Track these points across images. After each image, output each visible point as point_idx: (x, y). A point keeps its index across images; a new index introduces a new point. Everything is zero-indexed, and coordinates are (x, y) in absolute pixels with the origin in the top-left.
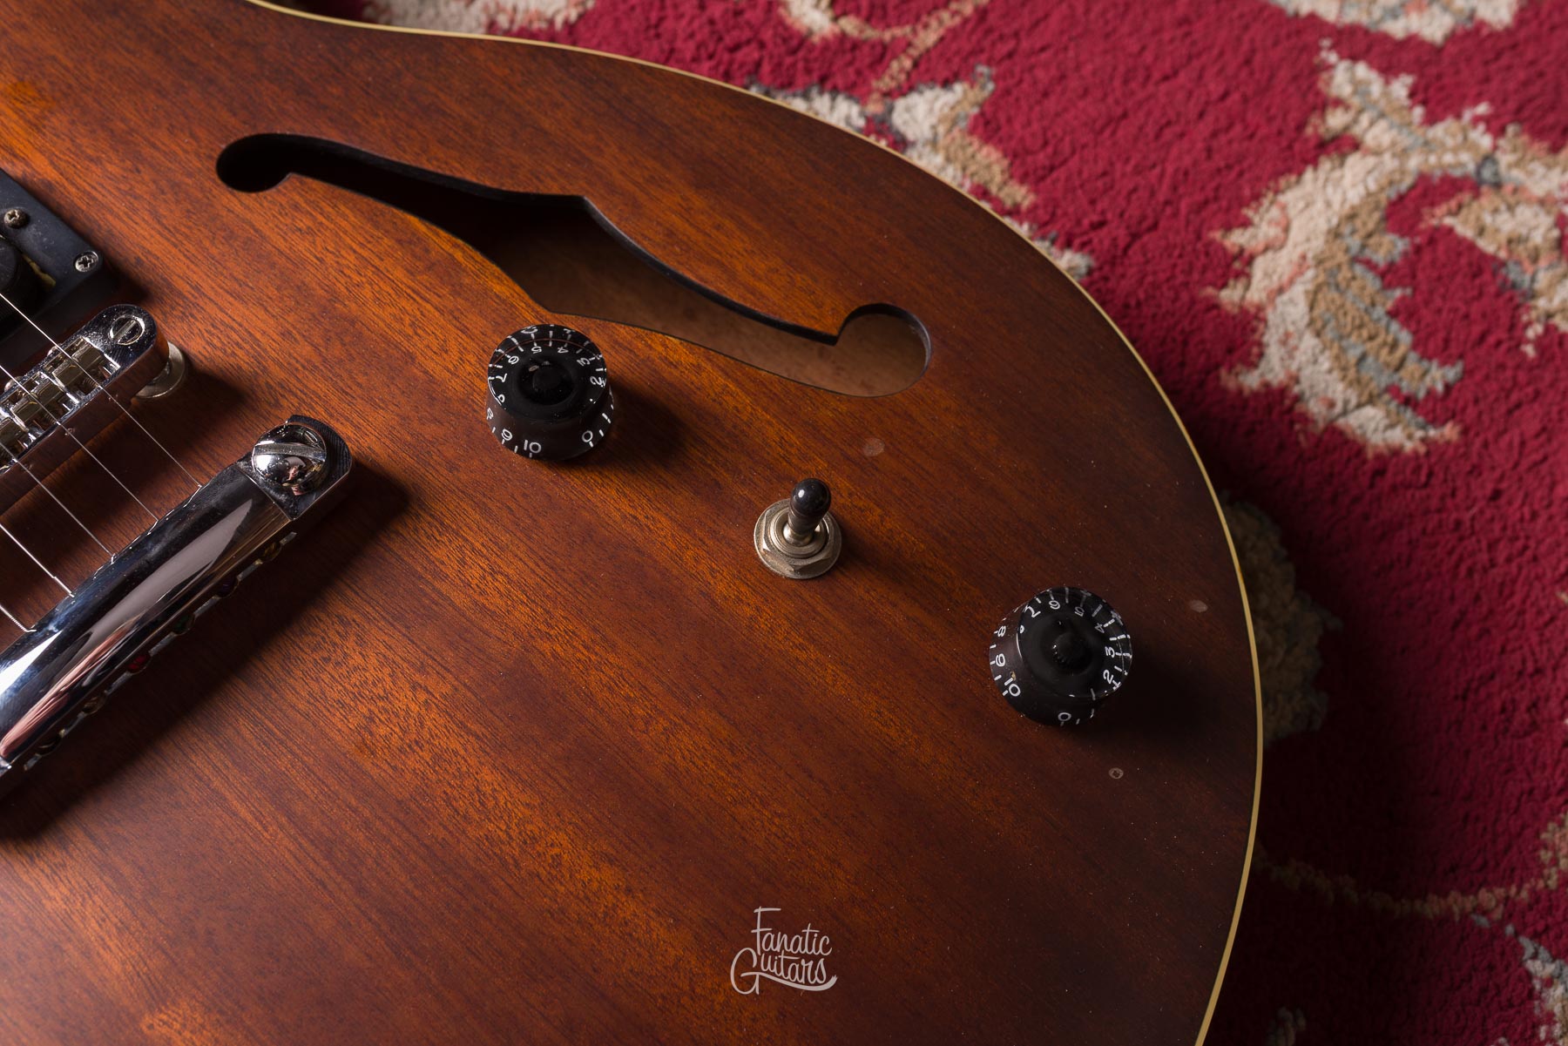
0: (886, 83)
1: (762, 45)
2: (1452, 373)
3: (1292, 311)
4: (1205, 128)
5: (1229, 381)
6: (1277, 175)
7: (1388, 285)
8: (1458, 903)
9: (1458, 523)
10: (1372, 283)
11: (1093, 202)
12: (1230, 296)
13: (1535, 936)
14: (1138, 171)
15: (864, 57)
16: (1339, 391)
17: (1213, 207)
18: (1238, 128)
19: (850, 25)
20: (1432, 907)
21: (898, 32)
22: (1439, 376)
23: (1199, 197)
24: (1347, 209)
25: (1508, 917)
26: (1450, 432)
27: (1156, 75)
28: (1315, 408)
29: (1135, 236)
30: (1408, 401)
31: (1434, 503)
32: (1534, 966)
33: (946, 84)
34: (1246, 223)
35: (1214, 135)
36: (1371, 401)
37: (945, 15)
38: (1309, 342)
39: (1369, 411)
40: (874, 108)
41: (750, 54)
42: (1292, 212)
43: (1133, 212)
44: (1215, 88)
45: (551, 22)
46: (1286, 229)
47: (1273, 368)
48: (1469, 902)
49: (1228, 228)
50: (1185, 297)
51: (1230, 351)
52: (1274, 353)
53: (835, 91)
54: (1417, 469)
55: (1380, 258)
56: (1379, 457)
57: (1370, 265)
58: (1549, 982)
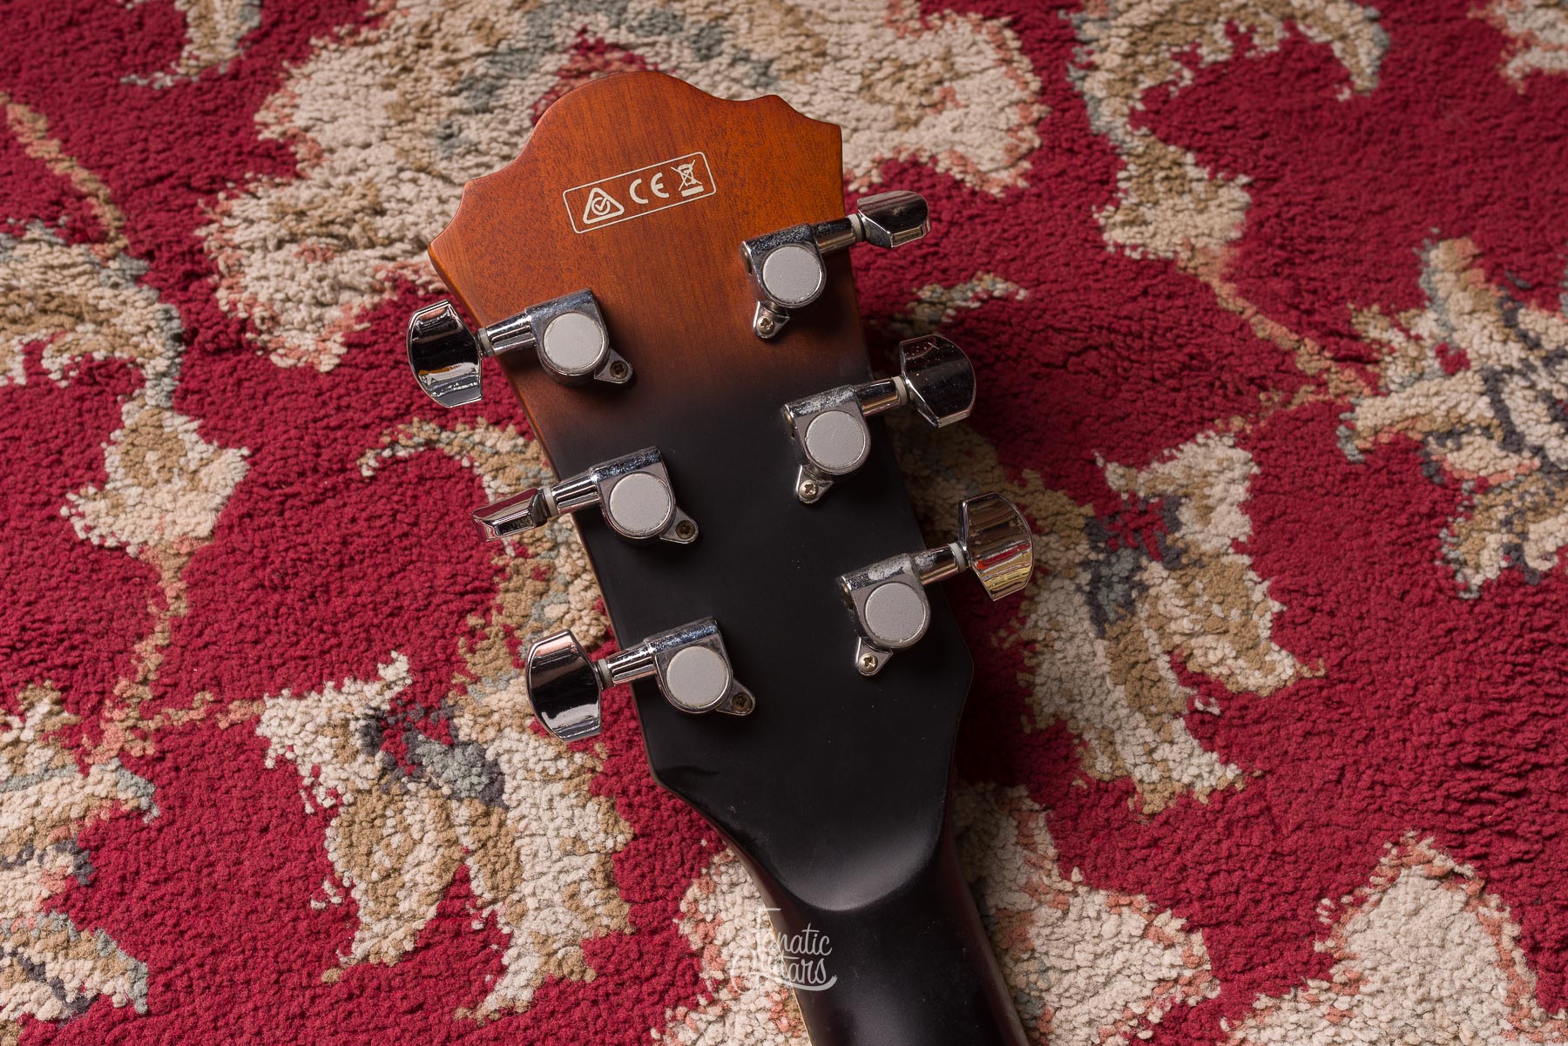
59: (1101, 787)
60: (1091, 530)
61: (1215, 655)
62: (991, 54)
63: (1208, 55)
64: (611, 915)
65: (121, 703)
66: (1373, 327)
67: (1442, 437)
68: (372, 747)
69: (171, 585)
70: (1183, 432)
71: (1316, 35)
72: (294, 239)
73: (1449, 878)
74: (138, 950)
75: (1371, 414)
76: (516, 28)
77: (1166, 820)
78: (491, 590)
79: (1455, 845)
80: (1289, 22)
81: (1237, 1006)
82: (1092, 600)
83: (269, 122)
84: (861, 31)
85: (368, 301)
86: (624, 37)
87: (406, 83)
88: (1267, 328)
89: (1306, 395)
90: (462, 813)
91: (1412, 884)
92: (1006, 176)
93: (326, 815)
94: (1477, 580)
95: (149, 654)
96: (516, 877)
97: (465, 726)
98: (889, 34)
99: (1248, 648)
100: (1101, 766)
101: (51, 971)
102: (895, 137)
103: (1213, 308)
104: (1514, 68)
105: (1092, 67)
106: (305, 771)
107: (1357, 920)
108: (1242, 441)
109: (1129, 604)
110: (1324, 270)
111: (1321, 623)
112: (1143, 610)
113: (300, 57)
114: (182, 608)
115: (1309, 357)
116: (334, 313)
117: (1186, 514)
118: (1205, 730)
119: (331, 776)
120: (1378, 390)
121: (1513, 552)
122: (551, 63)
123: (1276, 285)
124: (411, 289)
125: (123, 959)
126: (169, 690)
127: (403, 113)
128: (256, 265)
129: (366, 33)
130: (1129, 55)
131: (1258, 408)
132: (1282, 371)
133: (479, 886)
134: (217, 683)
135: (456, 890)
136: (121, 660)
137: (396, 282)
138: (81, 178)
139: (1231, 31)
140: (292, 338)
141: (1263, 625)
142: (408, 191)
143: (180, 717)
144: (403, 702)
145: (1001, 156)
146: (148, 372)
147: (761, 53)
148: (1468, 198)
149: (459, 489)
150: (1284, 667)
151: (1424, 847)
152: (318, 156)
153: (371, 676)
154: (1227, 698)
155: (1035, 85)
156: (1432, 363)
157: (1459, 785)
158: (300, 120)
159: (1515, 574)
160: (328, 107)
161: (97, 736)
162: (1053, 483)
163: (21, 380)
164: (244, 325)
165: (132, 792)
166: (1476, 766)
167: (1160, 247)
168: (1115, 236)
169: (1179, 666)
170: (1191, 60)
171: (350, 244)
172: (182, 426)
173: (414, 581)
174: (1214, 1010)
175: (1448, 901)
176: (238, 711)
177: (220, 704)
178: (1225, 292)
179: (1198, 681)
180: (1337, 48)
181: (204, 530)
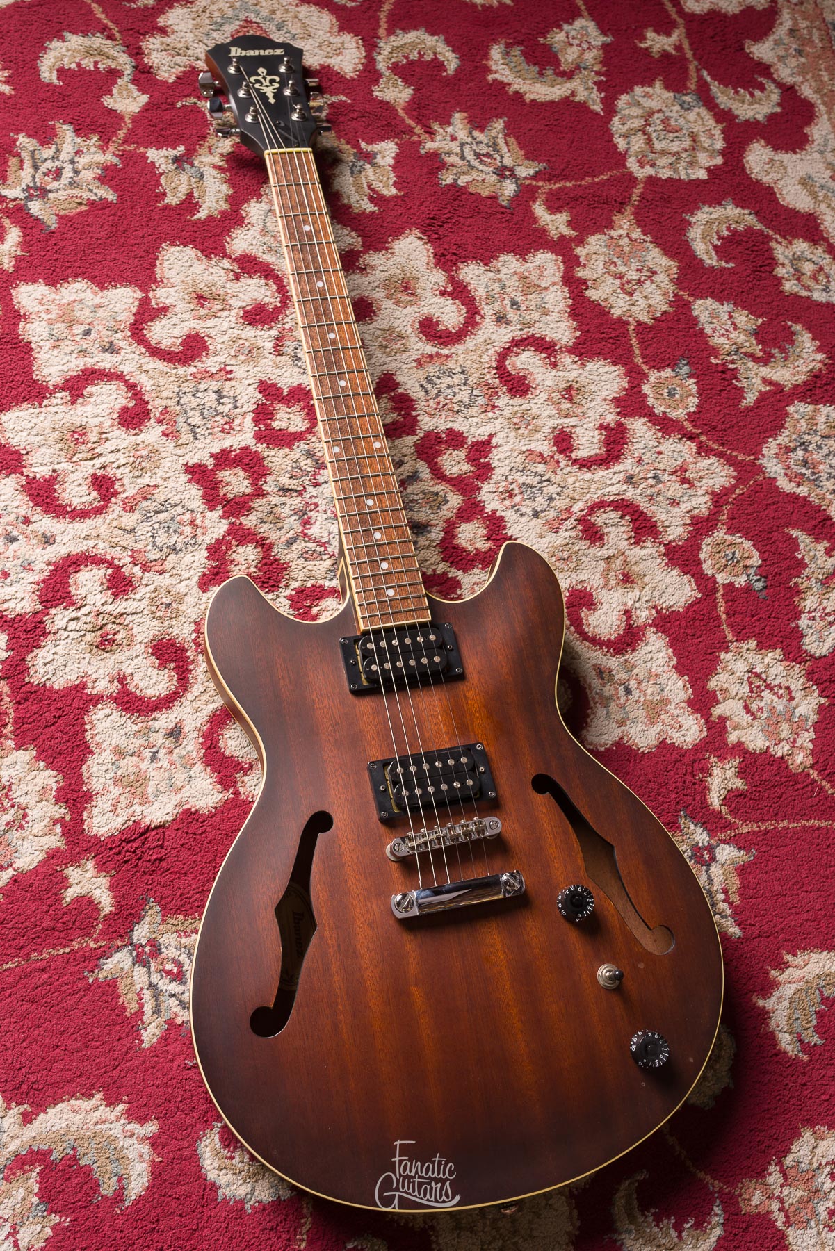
0: (722, 836)
1: (694, 800)
2: (820, 1042)
3: (788, 991)
4: (805, 916)
5: (754, 998)
6: (815, 946)
7: (821, 1003)
8: (708, 1179)
9: (787, 1085)
10: (818, 999)
11: (756, 917)
12: (774, 973)
13: (722, 1202)
14: (776, 916)
15: (722, 823)
16: (783, 1024)
17: (789, 943)
18: (816, 923)
19: (724, 809)
20: (701, 1175)
21: (737, 821)
22: (816, 1040)
23: (787, 937)
24: (828, 972)
25: (718, 1192)
26: (806, 1058)
27: (804, 889)
28: (773, 1024)
29: (760, 936)
30: (801, 1041)
31: (785, 1074)
32: (715, 1208)
33: (739, 849)
34: (796, 955)
35: (807, 920)
36: (790, 1033)
37: (755, 826)
38: (786, 1003)
39: (787, 1035)
40: (713, 842)
41: (689, 800)
42: (812, 961)
43: (765, 928)
44: (818, 906)
45: (639, 749)
46: (805, 965)
47: (769, 1004)
48: (711, 1181)
49: (789, 953)
50: (760, 965)
51: (761, 990)
52: (773, 999)
53: (706, 829)
54: (787, 1062)
55: (826, 993)
56: (780, 1050)
57: (821, 993)
58: (716, 1215)
59: (344, 205)
60: (354, 154)
61: (378, 186)
62: (354, 45)
63: (411, 57)
64: (226, 207)
65: (114, 142)
66: (436, 126)
67: (446, 153)
68: (174, 163)
69: (128, 121)
70: (382, 139)
71: (441, 58)
72: (165, 50)
73: (420, 238)
74: (115, 190)
75: (430, 145)
76: (230, 12)
77: (358, 214)
78: (206, 137)
79: (424, 232)
80: (435, 54)
81: (365, 252)
82: (351, 169)
83: (161, 21)
84: (321, 32)
85: (183, 69)
86: (258, 20)
87: (198, 20)
88: (409, 121)
89: (415, 138)
90: (193, 180)
91: (411, 238)
92: (352, 75)
93: (161, 174)
94: (444, 183)
95: (121, 134)
96: (205, 195)
97: (196, 163)
98: (328, 35)
99: (387, 186)
100: (346, 201)
101: (95, 191)
102: (325, 60)
103: (397, 114)
104: (490, 77)
105: (380, 53)
106: (157, 165)
107: (397, 242)
108: (396, 144)
109: (360, 172)
110: (427, 112)
111: (405, 184)
112: (363, 173)
113: (171, 7)
114: (130, 126)
115: (418, 130)
116: (173, 70)
117: (378, 156)
118: (371, 199)
119: (163, 167)
120: (433, 141)
121: (456, 180)
122: (238, 23)
123: (414, 113)
124: (194, 68)
125: (111, 192)
126: (125, 142)
127: (197, 26)
128: (154, 55)
129: (189, 5)
130: (391, 53)
131: (402, 138)
132: (410, 131)
133: (196, 195)
134: (137, 143)
135: (190, 195)
136: (114, 133)
137: (191, 66)
138: (110, 24)
139: (419, 53)
140: (163, 73)
141: (391, 182)
142: (196, 45)
143: (128, 148)
144: (183, 155)
145: (352, 70)
146: (126, 73)
147: (294, 32)
148: (469, 104)
149: (200, 116)
150: (394, 191)
151: (417, 231)
152: (173, 32)
153: (174, 149)
154: (378, 195)
155: (364, 54)
156: (448, 138)
157: (428, 221)
158: (169, 23)
159: (454, 185)
160: (178, 21)
161: (108, 148)
162: (348, 143)
163: (92, 68)
164: (151, 67)
165: (115, 160)
166: (433, 219)
167: (387, 98)
168: (376, 94)
169: (369, 186)
170: (406, 57)
171: (179, 54)
172: (133, 88)
173: (187, 131)
174: (360, 252)
175: (419, 243)
176: (142, 150)
177: (138, 148)
178: (401, 113)
179: (373, 190)
180: (446, 63)
181: (137, 111)
